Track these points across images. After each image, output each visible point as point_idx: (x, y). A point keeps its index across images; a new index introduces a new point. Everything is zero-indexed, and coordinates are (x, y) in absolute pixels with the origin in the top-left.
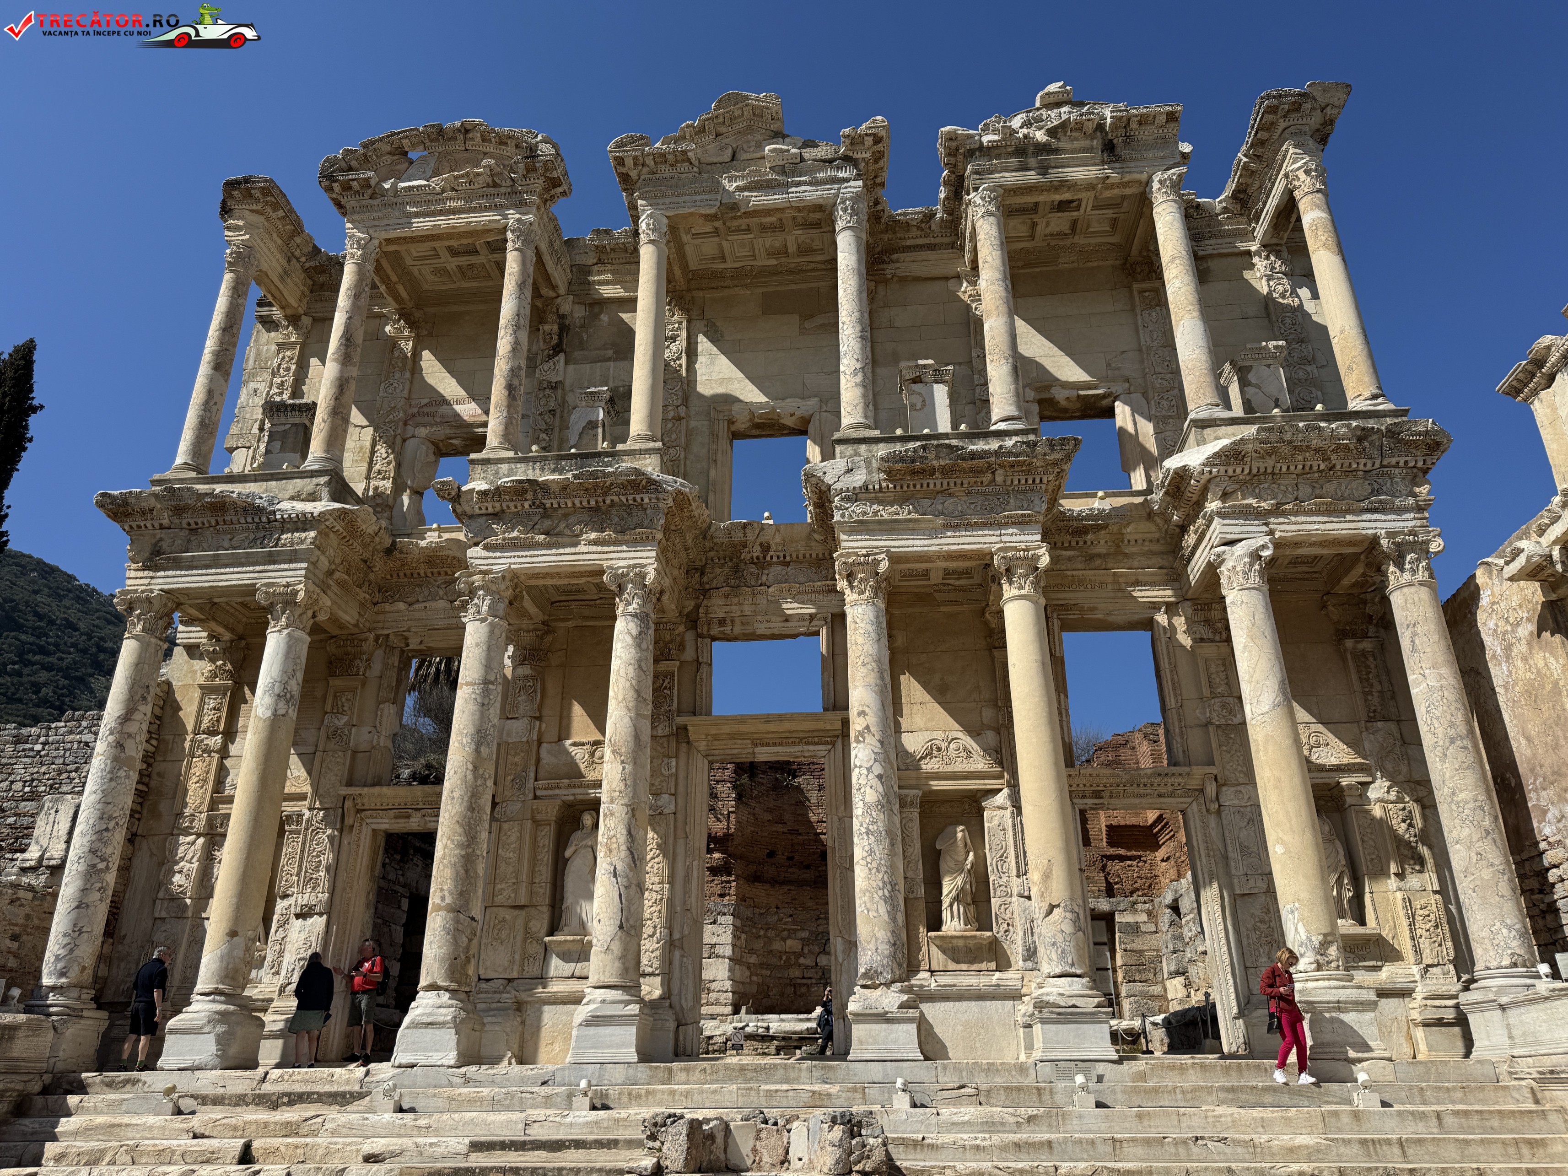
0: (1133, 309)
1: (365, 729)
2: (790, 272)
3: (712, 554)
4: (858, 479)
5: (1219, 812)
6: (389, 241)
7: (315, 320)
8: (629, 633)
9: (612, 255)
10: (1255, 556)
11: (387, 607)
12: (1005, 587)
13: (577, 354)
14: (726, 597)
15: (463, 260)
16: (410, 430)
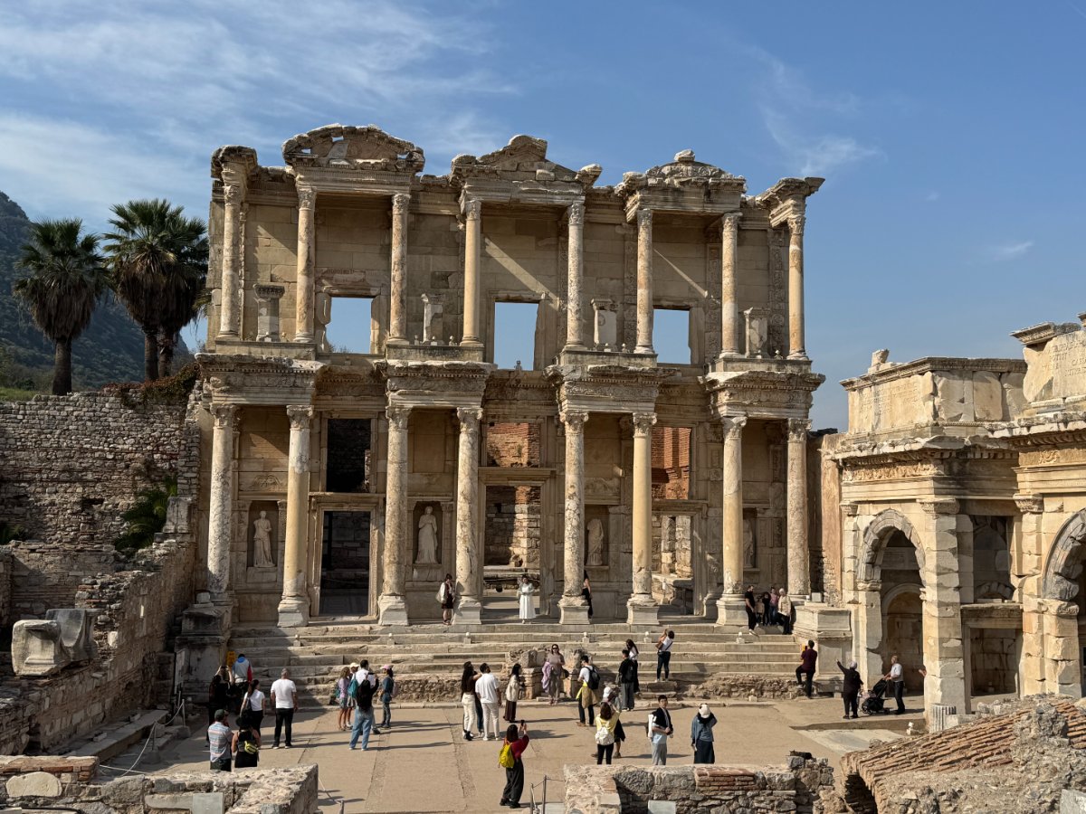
0: (706, 258)
2: (532, 211)
4: (578, 375)
5: (706, 519)
6: (321, 192)
7: (250, 205)
8: (469, 442)
10: (739, 424)
11: (322, 397)
12: (636, 430)
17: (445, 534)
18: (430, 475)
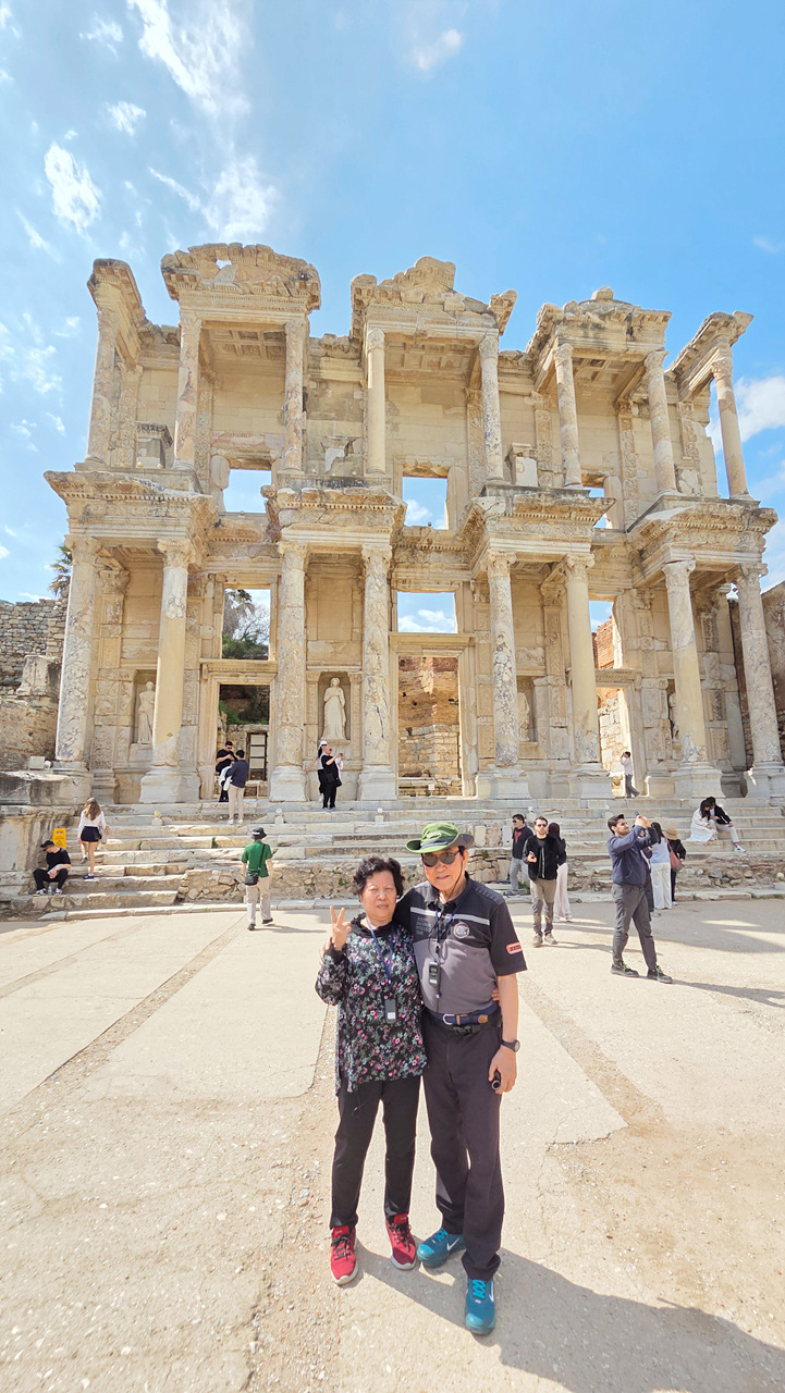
0: (618, 427)
1: (207, 627)
2: (439, 378)
3: (400, 543)
4: (501, 509)
6: (207, 322)
7: (144, 369)
9: (335, 353)
10: (687, 569)
11: (215, 558)
12: (570, 575)
13: (313, 413)
14: (407, 567)
15: (247, 342)
16: (214, 451)
17: (354, 707)
18: (336, 643)
